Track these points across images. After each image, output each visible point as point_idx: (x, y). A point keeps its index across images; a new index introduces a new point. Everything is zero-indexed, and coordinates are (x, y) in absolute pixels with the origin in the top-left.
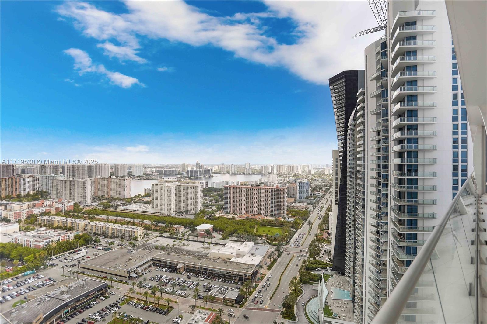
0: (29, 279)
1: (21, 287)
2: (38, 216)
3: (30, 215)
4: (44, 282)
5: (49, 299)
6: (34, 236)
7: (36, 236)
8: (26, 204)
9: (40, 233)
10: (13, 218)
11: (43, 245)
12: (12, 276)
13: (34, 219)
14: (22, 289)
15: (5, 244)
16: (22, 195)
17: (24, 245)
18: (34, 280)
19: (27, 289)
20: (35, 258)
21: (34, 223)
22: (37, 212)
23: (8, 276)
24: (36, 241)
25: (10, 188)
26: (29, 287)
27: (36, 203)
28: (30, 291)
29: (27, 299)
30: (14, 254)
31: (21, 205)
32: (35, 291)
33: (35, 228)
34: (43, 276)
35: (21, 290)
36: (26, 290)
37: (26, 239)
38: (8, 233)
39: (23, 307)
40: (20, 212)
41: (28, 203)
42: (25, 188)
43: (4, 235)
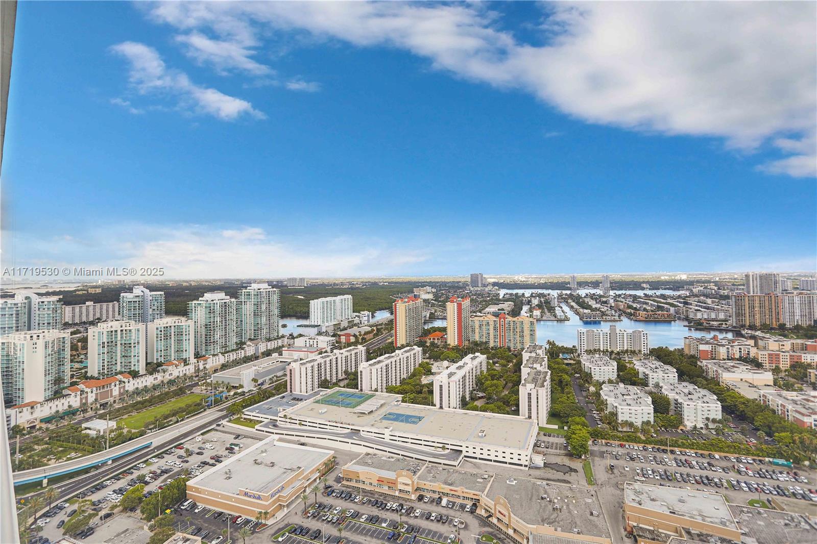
0: (781, 473)
1: (766, 479)
2: (811, 369)
3: (797, 362)
4: (806, 493)
5: (807, 527)
6: (795, 402)
7: (799, 403)
8: (789, 342)
9: (808, 400)
10: (767, 362)
11: (811, 423)
12: (753, 454)
13: (802, 371)
14: (766, 483)
15: (748, 401)
16: (788, 326)
17: (777, 411)
18: (787, 479)
19: (775, 488)
20: (794, 442)
21: (802, 379)
22: (809, 361)
23: (748, 453)
24: (796, 411)
25: (767, 312)
26: (778, 487)
27: (806, 343)
28: (778, 493)
29: (771, 504)
30: (759, 420)
31: (781, 343)
32: (787, 498)
33: (803, 388)
34: (806, 481)
35: (764, 485)
36: (772, 489)
37: (780, 401)
38: (755, 385)
39: (759, 513)
40: (778, 355)
41: (792, 341)
42: (793, 314)
43: (749, 386)
